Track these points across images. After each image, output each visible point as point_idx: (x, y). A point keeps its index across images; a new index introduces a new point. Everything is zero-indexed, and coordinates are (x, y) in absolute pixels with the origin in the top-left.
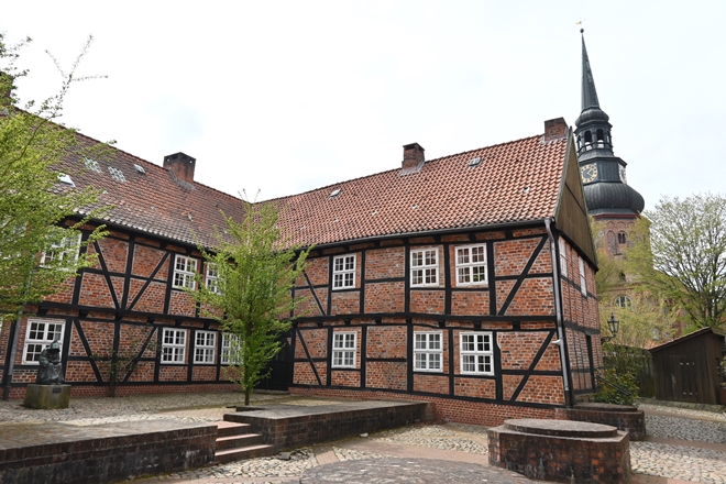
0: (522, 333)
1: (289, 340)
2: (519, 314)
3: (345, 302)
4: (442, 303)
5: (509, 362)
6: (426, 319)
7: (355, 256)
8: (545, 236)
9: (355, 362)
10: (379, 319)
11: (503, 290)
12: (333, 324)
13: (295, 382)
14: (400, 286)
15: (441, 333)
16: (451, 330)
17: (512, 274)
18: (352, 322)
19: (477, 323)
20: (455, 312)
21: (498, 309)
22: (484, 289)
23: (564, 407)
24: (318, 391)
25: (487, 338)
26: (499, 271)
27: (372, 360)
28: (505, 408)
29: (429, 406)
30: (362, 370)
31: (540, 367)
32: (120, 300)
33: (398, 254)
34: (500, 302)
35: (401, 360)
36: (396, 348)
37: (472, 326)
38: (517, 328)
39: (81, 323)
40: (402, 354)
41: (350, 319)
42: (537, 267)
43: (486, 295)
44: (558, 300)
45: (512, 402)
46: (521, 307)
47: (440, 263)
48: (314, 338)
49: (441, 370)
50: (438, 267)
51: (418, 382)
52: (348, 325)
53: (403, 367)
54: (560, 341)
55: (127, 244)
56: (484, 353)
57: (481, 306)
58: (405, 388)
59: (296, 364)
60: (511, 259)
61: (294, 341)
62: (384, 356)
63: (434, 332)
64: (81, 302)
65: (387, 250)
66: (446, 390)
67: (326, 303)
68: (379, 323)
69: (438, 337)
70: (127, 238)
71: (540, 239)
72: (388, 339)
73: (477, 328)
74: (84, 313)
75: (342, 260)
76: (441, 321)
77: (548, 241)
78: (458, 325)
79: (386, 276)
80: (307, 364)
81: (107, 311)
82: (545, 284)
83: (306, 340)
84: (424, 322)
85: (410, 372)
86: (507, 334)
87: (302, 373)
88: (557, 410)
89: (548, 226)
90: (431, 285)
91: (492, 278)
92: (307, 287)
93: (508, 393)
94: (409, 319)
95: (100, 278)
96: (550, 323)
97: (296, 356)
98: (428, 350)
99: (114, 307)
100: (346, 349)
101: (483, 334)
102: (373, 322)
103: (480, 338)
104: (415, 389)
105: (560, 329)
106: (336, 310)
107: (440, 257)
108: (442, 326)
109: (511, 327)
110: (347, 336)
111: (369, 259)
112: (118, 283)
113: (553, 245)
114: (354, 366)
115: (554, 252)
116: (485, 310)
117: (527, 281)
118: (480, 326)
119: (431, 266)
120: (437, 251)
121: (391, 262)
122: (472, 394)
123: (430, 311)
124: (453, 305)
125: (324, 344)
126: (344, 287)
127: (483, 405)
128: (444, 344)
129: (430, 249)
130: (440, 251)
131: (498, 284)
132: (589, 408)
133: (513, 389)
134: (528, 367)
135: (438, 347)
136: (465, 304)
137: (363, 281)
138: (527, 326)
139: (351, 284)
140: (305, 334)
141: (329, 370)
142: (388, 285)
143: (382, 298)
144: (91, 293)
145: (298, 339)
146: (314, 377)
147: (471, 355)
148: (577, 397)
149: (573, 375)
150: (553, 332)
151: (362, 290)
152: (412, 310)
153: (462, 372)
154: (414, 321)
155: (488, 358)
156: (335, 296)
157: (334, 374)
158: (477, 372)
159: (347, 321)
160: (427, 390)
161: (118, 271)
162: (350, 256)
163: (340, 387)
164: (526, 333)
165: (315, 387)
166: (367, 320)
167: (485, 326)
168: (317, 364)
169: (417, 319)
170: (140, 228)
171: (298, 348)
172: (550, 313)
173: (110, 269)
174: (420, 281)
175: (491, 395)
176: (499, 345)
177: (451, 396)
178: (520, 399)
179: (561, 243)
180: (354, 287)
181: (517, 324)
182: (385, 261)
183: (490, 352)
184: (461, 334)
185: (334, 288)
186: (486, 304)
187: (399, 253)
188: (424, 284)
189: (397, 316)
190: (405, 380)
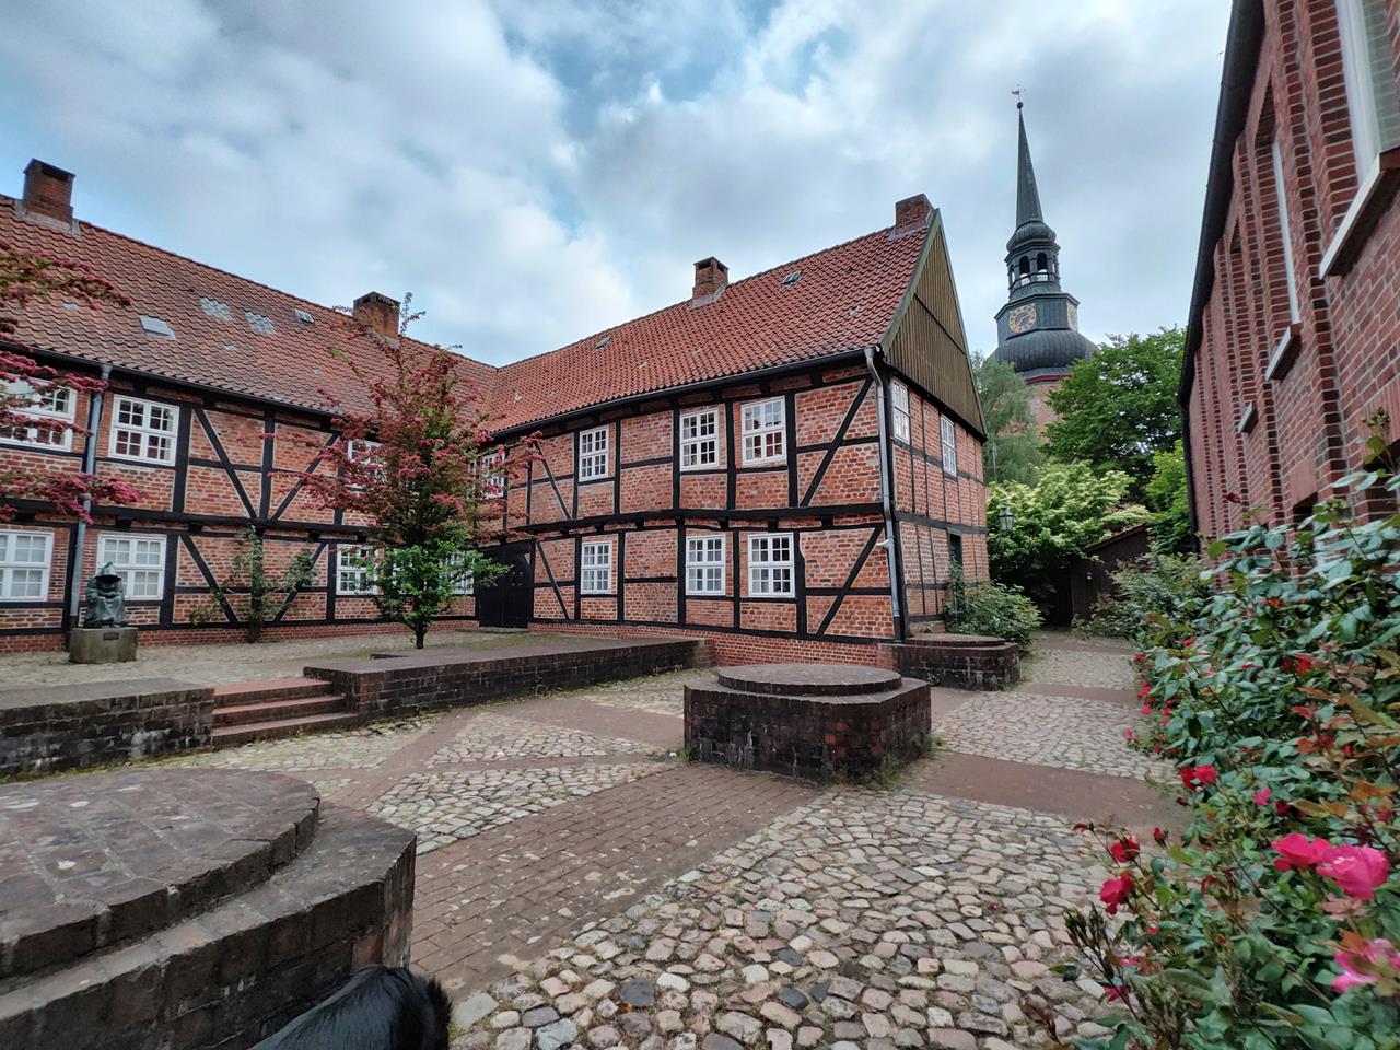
0: (835, 532)
1: (528, 556)
2: (831, 503)
3: (595, 499)
4: (723, 492)
5: (816, 576)
6: (702, 517)
7: (606, 428)
8: (869, 379)
9: (610, 585)
10: (640, 521)
11: (809, 465)
12: (581, 531)
13: (536, 615)
14: (667, 469)
15: (723, 537)
16: (736, 532)
17: (821, 441)
18: (607, 528)
19: (771, 520)
20: (740, 506)
21: (801, 498)
22: (781, 468)
23: (891, 641)
24: (564, 627)
25: (785, 543)
26: (802, 439)
27: (632, 581)
28: (810, 644)
29: (702, 645)
30: (620, 596)
31: (859, 583)
32: (257, 506)
33: (663, 422)
34: (803, 486)
35: (670, 579)
36: (663, 563)
37: (765, 526)
38: (828, 525)
39: (194, 539)
40: (673, 572)
41: (604, 523)
42: (858, 428)
43: (783, 476)
44: (886, 477)
45: (820, 637)
46: (834, 493)
47: (720, 432)
48: (557, 552)
49: (722, 592)
50: (718, 438)
51: (695, 613)
52: (600, 532)
53: (673, 588)
54: (888, 543)
55: (260, 422)
56: (782, 564)
57: (774, 494)
58: (675, 620)
59: (536, 590)
60: (820, 417)
61: (533, 558)
62: (648, 574)
63: (714, 536)
64: (188, 509)
65: (650, 417)
66: (729, 621)
67: (571, 501)
68: (640, 528)
69: (718, 544)
70: (261, 414)
71: (863, 382)
72: (653, 549)
73: (773, 528)
74: (196, 526)
75: (590, 436)
76: (726, 519)
77: (874, 384)
78: (747, 524)
79: (648, 457)
80: (550, 590)
81: (236, 523)
82: (868, 453)
83: (548, 556)
84: (700, 523)
85: (682, 597)
86: (814, 534)
87: (545, 603)
88: (880, 645)
89: (870, 360)
90: (709, 466)
91: (793, 450)
92: (546, 480)
93: (814, 621)
94: (679, 518)
95: (218, 474)
96: (875, 515)
97: (537, 580)
98: (706, 562)
99: (247, 515)
100: (598, 564)
101: (780, 536)
102: (633, 526)
103: (776, 543)
104: (688, 621)
105: (889, 524)
106: (585, 511)
107: (721, 422)
108: (725, 528)
109: (820, 524)
110: (600, 548)
111: (626, 432)
112: (252, 482)
113: (881, 390)
114: (609, 591)
115: (881, 401)
116: (781, 500)
117: (842, 451)
118: (777, 525)
119: (708, 438)
120: (717, 412)
121: (650, 435)
122: (765, 626)
123: (707, 505)
124: (738, 495)
125: (571, 560)
126: (594, 476)
127: (778, 641)
128: (728, 553)
129: (707, 411)
130: (721, 414)
131: (801, 458)
132: (926, 643)
133: (821, 617)
134: (843, 583)
135: (718, 558)
136: (754, 493)
137: (619, 466)
138: (841, 522)
139: (603, 471)
140: (547, 547)
141: (578, 597)
142: (650, 469)
143: (645, 490)
144: (205, 495)
145: (538, 554)
146: (559, 609)
147: (763, 571)
148: (913, 627)
149: (909, 592)
150: (879, 528)
151: (617, 479)
152: (683, 506)
153: (752, 594)
154: (687, 522)
155: (787, 572)
156: (582, 490)
157: (584, 602)
158: (771, 593)
159: (599, 525)
160: (704, 622)
161: (248, 463)
162: (600, 429)
163: (593, 621)
164: (841, 532)
165: (561, 622)
166: (626, 523)
167: (783, 525)
168: (563, 590)
169: (690, 518)
170: (277, 399)
171: (539, 569)
172: (874, 498)
173: (233, 459)
174: (694, 460)
175: (791, 626)
176: (803, 552)
177: (736, 629)
178: (830, 631)
179: (899, 392)
180: (606, 475)
181: (828, 518)
182: (646, 434)
183: (790, 564)
184: (750, 537)
185: (581, 479)
186: (784, 490)
187: (665, 421)
188: (699, 466)
189: (663, 515)
190: (675, 608)
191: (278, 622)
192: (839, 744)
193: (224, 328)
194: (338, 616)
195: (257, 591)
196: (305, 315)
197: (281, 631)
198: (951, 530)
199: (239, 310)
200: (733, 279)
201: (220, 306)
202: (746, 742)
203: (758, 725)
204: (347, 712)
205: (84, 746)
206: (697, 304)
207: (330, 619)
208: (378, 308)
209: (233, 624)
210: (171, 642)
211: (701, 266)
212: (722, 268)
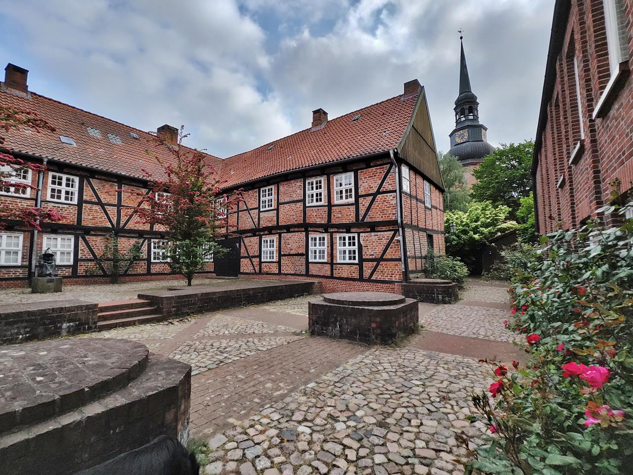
0: (376, 233)
1: (237, 245)
2: (374, 220)
3: (268, 219)
4: (326, 215)
5: (368, 253)
6: (316, 227)
7: (273, 187)
8: (392, 164)
9: (275, 257)
10: (288, 228)
11: (364, 203)
12: (262, 233)
13: (241, 271)
14: (300, 205)
15: (326, 236)
16: (332, 233)
17: (370, 192)
18: (273, 232)
19: (347, 228)
20: (334, 221)
21: (361, 218)
22: (352, 204)
23: (401, 282)
24: (254, 276)
25: (354, 238)
26: (361, 191)
27: (285, 255)
28: (365, 284)
29: (316, 284)
30: (279, 262)
31: (388, 256)
32: (115, 222)
33: (299, 184)
34: (362, 212)
35: (302, 255)
36: (299, 247)
37: (345, 230)
38: (373, 230)
39: (87, 237)
40: (303, 251)
41: (272, 230)
42: (387, 186)
43: (353, 208)
44: (399, 209)
45: (369, 280)
46: (376, 216)
47: (324, 188)
48: (251, 242)
49: (325, 260)
50: (324, 191)
51: (313, 270)
52: (270, 233)
53: (303, 259)
54: (400, 238)
55: (116, 184)
56: (352, 248)
57: (347, 216)
58: (304, 273)
59: (242, 260)
60: (369, 181)
61: (240, 245)
62: (292, 252)
63: (322, 235)
64: (84, 223)
65: (292, 181)
66: (329, 273)
67: (257, 220)
68: (288, 232)
69: (324, 239)
70: (116, 180)
71: (388, 166)
72: (294, 241)
73: (348, 232)
74: (87, 231)
75: (265, 190)
76: (326, 227)
77: (394, 167)
78: (336, 230)
79: (291, 200)
80: (248, 260)
81: (105, 230)
82: (391, 198)
83: (247, 244)
84: (315, 229)
85: (307, 263)
86: (367, 234)
87: (246, 266)
88: (396, 284)
89: (392, 156)
90: (319, 203)
91: (357, 196)
92: (246, 210)
93: (367, 273)
94: (306, 227)
95: (97, 207)
96: (394, 225)
97: (242, 255)
98: (318, 247)
99: (110, 226)
100: (269, 248)
101: (351, 235)
102: (285, 231)
103: (350, 238)
104: (310, 273)
105: (400, 229)
106: (263, 224)
107: (324, 184)
108: (326, 231)
109: (369, 230)
110: (270, 241)
111: (281, 188)
112: (112, 211)
113: (397, 169)
114: (274, 260)
115: (397, 174)
116: (352, 219)
117: (379, 197)
118: (350, 230)
119: (319, 191)
120: (323, 179)
121: (292, 190)
122: (345, 275)
123: (318, 221)
124: (332, 217)
125: (257, 246)
126: (267, 208)
127: (351, 282)
128: (328, 243)
129: (319, 179)
130: (325, 180)
131: (361, 200)
132: (417, 283)
133: (370, 271)
134: (380, 256)
135: (324, 245)
136: (340, 216)
137: (279, 204)
138: (379, 229)
139: (271, 206)
140: (246, 240)
141: (261, 263)
142: (293, 205)
143: (290, 214)
144: (91, 217)
145: (242, 243)
146: (252, 268)
147: (343, 251)
148: (411, 276)
149: (409, 260)
150: (396, 231)
151: (277, 210)
152: (307, 222)
153: (339, 261)
154: (309, 229)
155: (354, 252)
156: (262, 215)
157: (263, 265)
158: (347, 261)
159: (270, 230)
160: (317, 274)
161: (110, 203)
162: (270, 187)
163: (267, 274)
164: (379, 233)
165: (252, 274)
166: (281, 229)
167: (353, 230)
168: (253, 260)
169: (311, 227)
170: (123, 173)
171: (243, 250)
172: (394, 218)
173: (103, 201)
174: (312, 201)
175: (356, 275)
176: (362, 242)
177: (332, 277)
178: (374, 278)
179: (405, 170)
180: (273, 208)
181: (373, 227)
182: (291, 189)
183: (356, 248)
184: (338, 236)
185: (261, 210)
186: (353, 215)
187: (299, 183)
188: (315, 203)
189: (298, 226)
190: (304, 267)
191: (126, 274)
192: (377, 327)
193: (97, 141)
194: (153, 271)
195: (116, 260)
196: (135, 135)
197: (127, 278)
198: (429, 232)
199: (105, 134)
200: (330, 118)
201: (96, 131)
202: (336, 327)
203: (342, 319)
204: (157, 314)
205: (41, 329)
206: (313, 130)
207: (149, 273)
208: (168, 132)
209: (105, 275)
210: (77, 283)
211: (315, 112)
212: (325, 114)
